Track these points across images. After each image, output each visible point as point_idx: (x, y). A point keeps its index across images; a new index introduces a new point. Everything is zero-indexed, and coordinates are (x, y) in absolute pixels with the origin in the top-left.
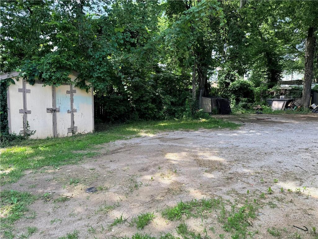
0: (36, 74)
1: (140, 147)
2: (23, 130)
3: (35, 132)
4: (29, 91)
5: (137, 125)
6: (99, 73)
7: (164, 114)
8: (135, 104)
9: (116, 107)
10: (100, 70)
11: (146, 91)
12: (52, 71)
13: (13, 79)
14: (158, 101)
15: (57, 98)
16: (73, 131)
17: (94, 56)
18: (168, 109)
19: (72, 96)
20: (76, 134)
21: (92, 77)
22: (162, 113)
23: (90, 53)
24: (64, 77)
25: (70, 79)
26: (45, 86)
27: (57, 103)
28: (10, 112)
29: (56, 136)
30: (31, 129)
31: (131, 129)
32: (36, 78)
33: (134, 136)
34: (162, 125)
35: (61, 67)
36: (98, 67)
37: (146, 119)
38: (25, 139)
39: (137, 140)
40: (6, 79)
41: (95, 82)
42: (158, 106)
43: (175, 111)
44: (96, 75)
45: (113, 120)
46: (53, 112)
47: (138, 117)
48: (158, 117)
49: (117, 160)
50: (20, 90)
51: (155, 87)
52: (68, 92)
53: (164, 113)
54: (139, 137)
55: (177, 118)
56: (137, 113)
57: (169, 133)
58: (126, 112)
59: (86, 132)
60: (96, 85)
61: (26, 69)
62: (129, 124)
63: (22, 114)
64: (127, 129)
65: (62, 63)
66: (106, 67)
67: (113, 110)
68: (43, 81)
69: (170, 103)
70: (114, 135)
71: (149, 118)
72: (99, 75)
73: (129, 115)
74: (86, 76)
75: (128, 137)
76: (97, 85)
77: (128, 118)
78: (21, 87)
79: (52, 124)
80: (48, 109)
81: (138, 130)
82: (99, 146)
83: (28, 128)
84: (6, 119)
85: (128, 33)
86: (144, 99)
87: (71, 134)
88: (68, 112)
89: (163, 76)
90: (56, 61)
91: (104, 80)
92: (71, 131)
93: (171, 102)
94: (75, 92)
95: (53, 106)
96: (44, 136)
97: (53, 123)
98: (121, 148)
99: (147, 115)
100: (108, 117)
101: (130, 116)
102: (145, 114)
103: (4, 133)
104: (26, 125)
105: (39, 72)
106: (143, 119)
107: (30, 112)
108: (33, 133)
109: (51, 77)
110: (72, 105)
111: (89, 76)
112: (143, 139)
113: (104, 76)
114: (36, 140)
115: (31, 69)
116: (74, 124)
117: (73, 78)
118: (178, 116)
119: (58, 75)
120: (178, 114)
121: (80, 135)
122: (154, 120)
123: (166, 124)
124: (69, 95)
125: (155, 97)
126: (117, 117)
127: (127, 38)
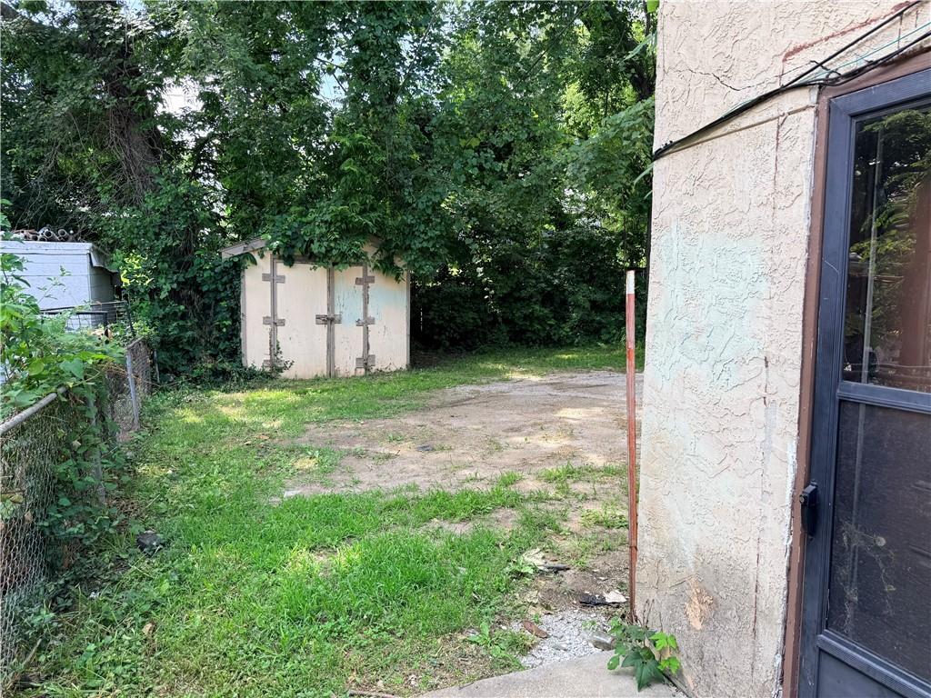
0: (299, 245)
1: (509, 398)
2: (269, 358)
3: (291, 364)
4: (282, 279)
5: (503, 356)
6: (424, 240)
7: (571, 331)
8: (500, 306)
9: (456, 315)
10: (426, 234)
11: (529, 276)
12: (333, 238)
13: (252, 253)
14: (557, 299)
15: (336, 295)
16: (366, 364)
17: (414, 205)
18: (582, 321)
19: (366, 289)
20: (373, 371)
21: (409, 248)
22: (566, 329)
23: (407, 197)
24: (354, 250)
25: (365, 254)
26: (315, 269)
27: (336, 304)
28: (245, 320)
29: (332, 374)
30: (284, 357)
31: (490, 366)
32: (297, 253)
33: (496, 378)
34: (564, 359)
35: (349, 230)
36: (422, 228)
37: (528, 344)
38: (272, 378)
39: (504, 387)
40: (240, 255)
41: (415, 260)
42: (558, 313)
43: (602, 326)
44: (417, 245)
45: (448, 344)
46: (329, 322)
47: (508, 338)
48: (556, 338)
49: (463, 414)
50: (265, 277)
51: (551, 265)
52: (358, 281)
53: (572, 329)
54: (507, 380)
55: (606, 342)
56: (503, 327)
57: (579, 375)
58: (477, 326)
59: (393, 369)
60: (417, 265)
61: (280, 234)
62: (484, 354)
63: (269, 327)
64: (482, 366)
65: (351, 221)
66: (439, 228)
67: (447, 321)
68: (310, 258)
69: (587, 305)
70: (451, 375)
71: (534, 342)
72: (425, 244)
73: (484, 333)
74: (397, 247)
75: (484, 381)
76: (421, 267)
77: (484, 341)
78: (268, 271)
79: (326, 348)
80: (318, 317)
81: (507, 368)
82: (424, 393)
83: (279, 356)
84: (237, 336)
85: (489, 150)
86: (524, 294)
87: (363, 370)
88: (358, 323)
89: (573, 237)
90: (339, 218)
91: (434, 255)
92: (362, 365)
93: (590, 301)
94: (373, 281)
95: (328, 309)
96: (310, 375)
97: (329, 346)
98: (470, 399)
99: (529, 335)
100: (436, 337)
101: (489, 336)
102: (525, 331)
103: (235, 365)
104: (275, 349)
105: (305, 241)
106: (519, 344)
107: (282, 323)
108: (288, 366)
109: (329, 250)
110: (365, 308)
111: (403, 247)
112: (517, 384)
113: (434, 246)
114: (293, 380)
115: (289, 233)
116: (368, 349)
117: (369, 250)
118: (608, 336)
119: (344, 247)
120: (609, 333)
121: (380, 373)
122: (546, 345)
123: (575, 356)
124: (361, 287)
125: (549, 289)
126: (456, 338)
127: (486, 161)
